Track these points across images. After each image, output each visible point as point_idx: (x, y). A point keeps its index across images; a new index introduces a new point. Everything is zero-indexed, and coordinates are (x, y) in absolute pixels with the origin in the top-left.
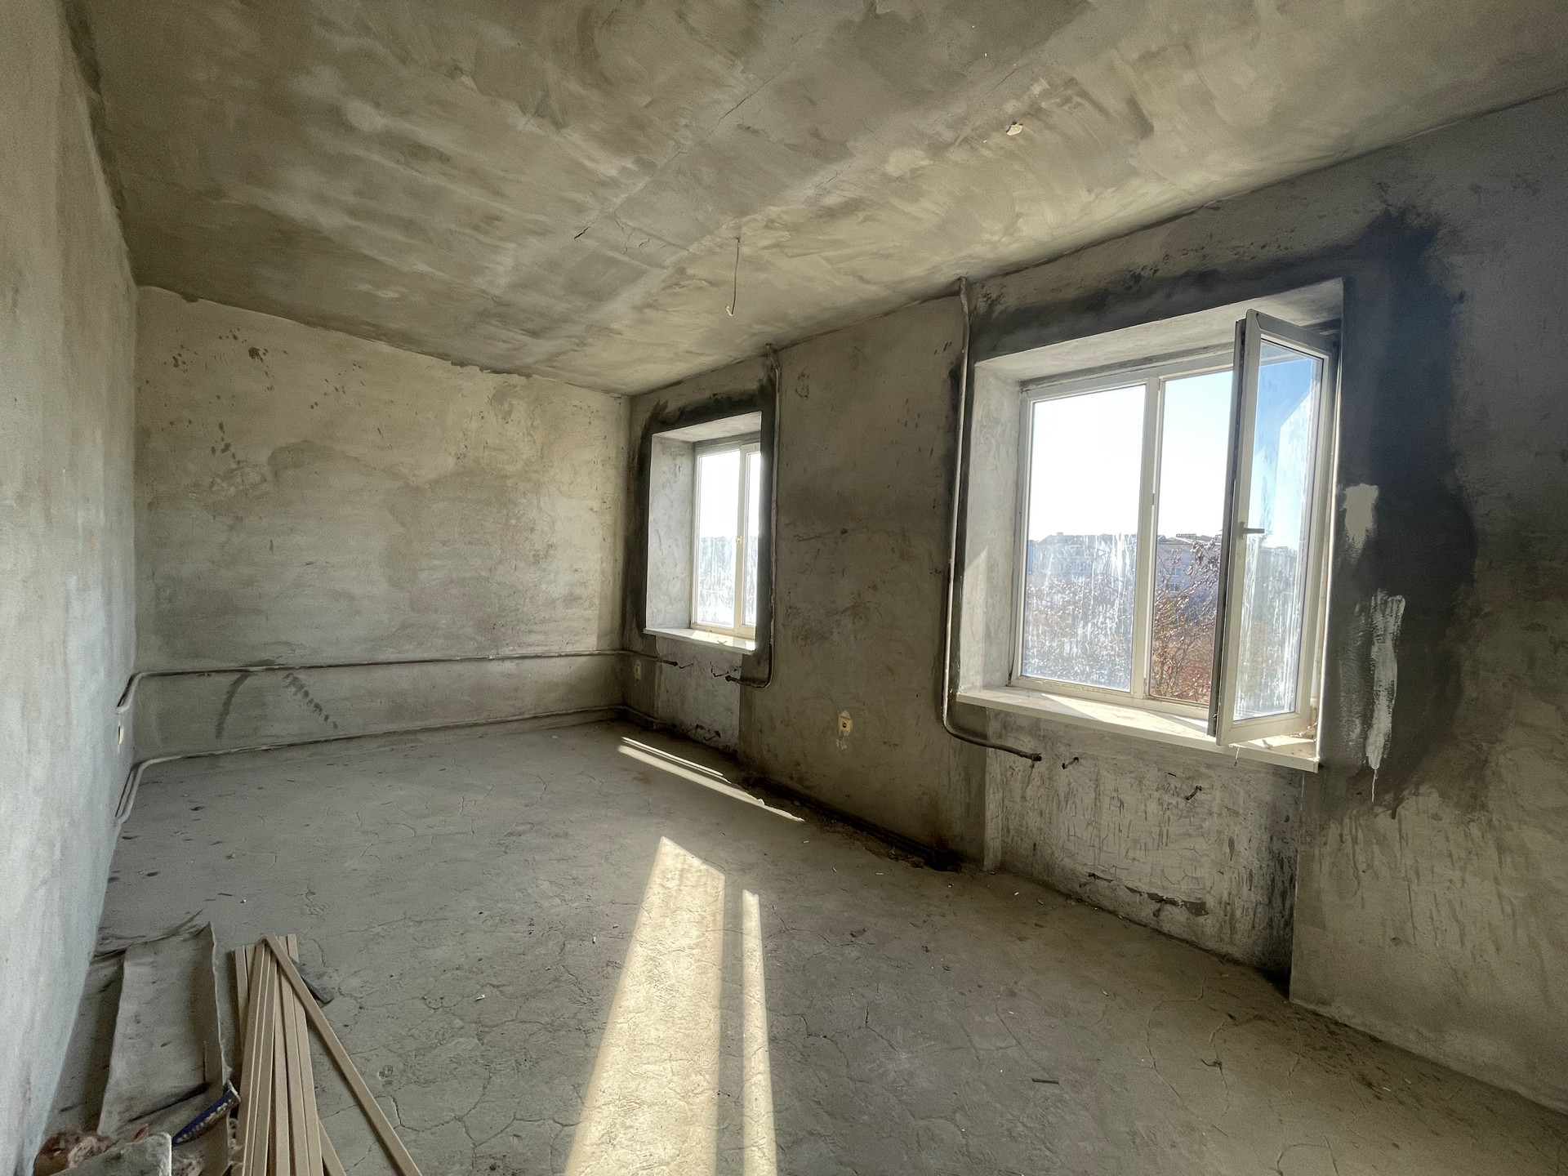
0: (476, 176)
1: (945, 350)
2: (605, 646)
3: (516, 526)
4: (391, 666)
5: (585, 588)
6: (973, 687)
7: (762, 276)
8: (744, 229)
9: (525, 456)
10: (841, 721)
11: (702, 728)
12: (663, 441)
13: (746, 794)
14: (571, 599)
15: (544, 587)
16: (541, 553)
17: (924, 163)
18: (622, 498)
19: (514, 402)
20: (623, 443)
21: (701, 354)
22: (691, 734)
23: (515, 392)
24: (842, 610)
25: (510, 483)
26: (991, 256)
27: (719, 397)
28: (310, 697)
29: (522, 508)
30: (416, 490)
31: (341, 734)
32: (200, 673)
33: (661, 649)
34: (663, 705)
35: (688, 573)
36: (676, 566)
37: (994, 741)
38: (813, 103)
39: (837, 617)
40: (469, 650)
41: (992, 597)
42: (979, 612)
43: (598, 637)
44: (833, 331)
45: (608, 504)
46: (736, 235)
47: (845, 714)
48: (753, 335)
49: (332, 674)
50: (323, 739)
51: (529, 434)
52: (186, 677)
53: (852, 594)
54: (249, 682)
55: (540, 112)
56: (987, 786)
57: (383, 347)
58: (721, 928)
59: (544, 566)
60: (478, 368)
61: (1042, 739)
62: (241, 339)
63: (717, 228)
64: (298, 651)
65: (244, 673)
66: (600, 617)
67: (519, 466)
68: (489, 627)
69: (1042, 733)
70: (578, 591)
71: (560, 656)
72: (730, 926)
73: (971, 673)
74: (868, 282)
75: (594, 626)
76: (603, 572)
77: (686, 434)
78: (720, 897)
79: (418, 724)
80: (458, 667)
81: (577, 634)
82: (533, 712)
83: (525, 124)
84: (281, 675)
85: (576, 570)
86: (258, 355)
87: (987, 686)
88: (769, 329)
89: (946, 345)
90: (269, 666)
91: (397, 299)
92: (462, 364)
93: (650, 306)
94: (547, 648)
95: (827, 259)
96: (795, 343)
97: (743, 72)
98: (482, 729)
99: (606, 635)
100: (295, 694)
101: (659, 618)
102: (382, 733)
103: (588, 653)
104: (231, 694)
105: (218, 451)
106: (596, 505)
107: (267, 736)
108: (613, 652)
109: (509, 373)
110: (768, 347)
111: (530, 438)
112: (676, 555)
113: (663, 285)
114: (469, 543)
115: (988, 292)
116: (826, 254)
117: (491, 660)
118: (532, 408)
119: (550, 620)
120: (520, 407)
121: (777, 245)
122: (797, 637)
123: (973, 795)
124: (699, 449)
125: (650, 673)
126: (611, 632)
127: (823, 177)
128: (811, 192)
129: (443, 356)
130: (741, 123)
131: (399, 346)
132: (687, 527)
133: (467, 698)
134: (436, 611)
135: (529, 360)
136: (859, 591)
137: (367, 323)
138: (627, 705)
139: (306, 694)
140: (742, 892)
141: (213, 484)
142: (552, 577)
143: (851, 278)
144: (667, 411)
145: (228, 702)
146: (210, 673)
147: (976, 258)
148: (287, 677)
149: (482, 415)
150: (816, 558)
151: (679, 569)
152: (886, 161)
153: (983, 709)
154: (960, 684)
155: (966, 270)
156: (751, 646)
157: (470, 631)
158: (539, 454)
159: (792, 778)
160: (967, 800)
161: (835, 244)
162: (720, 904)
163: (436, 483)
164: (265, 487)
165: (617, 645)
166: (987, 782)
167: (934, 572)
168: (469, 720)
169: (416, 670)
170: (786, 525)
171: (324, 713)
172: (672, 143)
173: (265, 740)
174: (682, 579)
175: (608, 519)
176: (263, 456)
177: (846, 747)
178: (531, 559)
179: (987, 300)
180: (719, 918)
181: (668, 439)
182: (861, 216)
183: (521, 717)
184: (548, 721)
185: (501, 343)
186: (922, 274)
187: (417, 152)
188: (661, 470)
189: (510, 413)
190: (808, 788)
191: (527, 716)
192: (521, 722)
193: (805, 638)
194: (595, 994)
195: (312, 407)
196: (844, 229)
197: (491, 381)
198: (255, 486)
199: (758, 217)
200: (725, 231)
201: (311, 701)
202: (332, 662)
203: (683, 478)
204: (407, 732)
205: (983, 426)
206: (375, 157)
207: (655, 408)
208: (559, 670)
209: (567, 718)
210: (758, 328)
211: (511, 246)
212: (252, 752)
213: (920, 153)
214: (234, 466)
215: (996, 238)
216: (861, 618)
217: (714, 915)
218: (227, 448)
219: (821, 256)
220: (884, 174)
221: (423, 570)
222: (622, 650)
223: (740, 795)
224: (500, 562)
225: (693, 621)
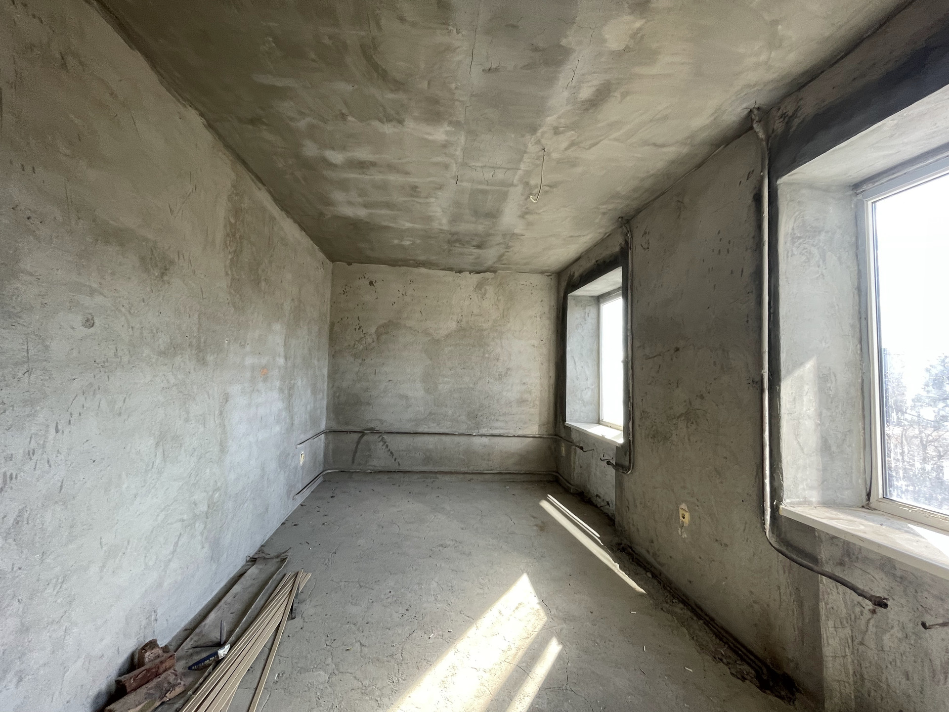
0: (392, 168)
1: (748, 179)
2: (544, 432)
3: (488, 358)
4: (425, 435)
5: (530, 395)
6: (806, 502)
7: (579, 170)
8: (543, 141)
9: (494, 318)
10: (681, 512)
11: (600, 497)
12: (575, 297)
13: (608, 556)
14: (522, 402)
15: (505, 394)
16: (503, 373)
17: (638, 25)
18: (554, 337)
19: (488, 287)
20: (553, 303)
21: (580, 236)
22: (594, 500)
23: (488, 282)
24: (678, 415)
25: (485, 333)
26: (771, 76)
27: (599, 262)
28: (389, 448)
29: (491, 348)
30: (438, 341)
31: (402, 468)
32: (347, 432)
33: (574, 436)
34: (576, 476)
35: (597, 385)
36: (587, 380)
37: (828, 569)
38: (514, 27)
39: (675, 421)
40: (463, 429)
41: (829, 409)
42: (809, 424)
43: (539, 426)
44: (663, 193)
45: (544, 342)
46: (541, 147)
47: (683, 506)
48: (604, 214)
49: (398, 437)
50: (393, 471)
51: (496, 305)
52: (342, 433)
53: (685, 401)
54: (365, 438)
55: (389, 120)
56: (823, 618)
57: (423, 270)
58: (516, 663)
59: (505, 381)
60: (468, 273)
61: (898, 579)
62: (366, 278)
63: (527, 148)
64: (385, 424)
65: (362, 433)
66: (540, 414)
67: (490, 323)
68: (473, 416)
69: (898, 573)
70: (526, 396)
71: (514, 436)
72: (524, 664)
73: (801, 487)
74: (663, 146)
75: (537, 418)
76: (541, 385)
77: (587, 291)
78: (532, 637)
79: (437, 469)
80: (457, 439)
81: (525, 423)
82: (498, 469)
83: (388, 129)
84: (377, 436)
85: (524, 383)
86: (372, 284)
87: (828, 504)
88: (611, 206)
89: (749, 173)
90: (373, 431)
91: (412, 244)
92: (460, 272)
93: (526, 213)
94: (507, 431)
95: (616, 140)
96: (638, 211)
97: (458, 33)
98: (471, 476)
99: (544, 425)
100: (383, 446)
101: (575, 417)
102: (419, 471)
103: (532, 436)
104: (358, 443)
105: (357, 329)
106: (536, 343)
107: (371, 465)
108: (548, 436)
109: (484, 272)
110: (620, 219)
111: (496, 307)
112: (588, 373)
113: (524, 197)
114: (463, 368)
115: (784, 111)
116: (612, 137)
117: (474, 436)
118: (497, 290)
119: (508, 413)
120: (490, 290)
121: (572, 144)
122: (648, 435)
123: (807, 621)
124: (601, 300)
125: (568, 452)
126: (548, 423)
127: (565, 77)
128: (566, 94)
129: (451, 269)
130: (483, 68)
131: (430, 269)
132: (595, 353)
133: (461, 456)
134: (446, 406)
135: (490, 263)
136: (690, 399)
137: (411, 260)
138: (557, 472)
139: (387, 446)
140: (551, 639)
141: (355, 345)
142: (509, 387)
143: (646, 148)
144: (574, 278)
145: (357, 447)
146: (351, 432)
147: (755, 85)
148: (379, 437)
149: (470, 297)
150: (658, 371)
151: (589, 382)
152: (604, 41)
153: (812, 530)
154: (785, 497)
155: (753, 101)
156: (621, 441)
157: (463, 418)
158: (502, 315)
159: (648, 552)
160: (800, 625)
161: (612, 126)
162: (528, 641)
163: (448, 336)
164: (374, 344)
165: (551, 432)
166: (823, 612)
167: (751, 382)
168: (463, 469)
169: (437, 438)
170: (639, 347)
171: (394, 457)
172: (457, 103)
173: (371, 467)
174: (592, 390)
175: (545, 351)
176: (373, 330)
177: (686, 536)
178: (497, 377)
179: (784, 119)
180: (521, 653)
181: (579, 296)
182: (617, 94)
183: (491, 472)
184: (508, 476)
185: (469, 257)
186: (707, 122)
187: (362, 166)
188: (573, 317)
189: (485, 294)
190: (659, 563)
191: (495, 472)
192: (491, 475)
193: (654, 437)
194: (403, 678)
195: (393, 305)
196: (612, 111)
197: (476, 278)
198: (370, 344)
199: (544, 129)
200: (532, 149)
201: (389, 450)
202: (398, 431)
203: (591, 320)
204: (431, 472)
205: (794, 238)
206: (352, 176)
207: (569, 278)
208: (514, 445)
209: (522, 477)
210: (603, 208)
211: (433, 200)
212: (364, 473)
213: (627, 18)
214: (362, 336)
215: (763, 58)
216: (692, 423)
217: (518, 649)
218: (360, 328)
219: (610, 140)
220: (612, 53)
221: (440, 383)
222: (556, 435)
223: (602, 555)
224: (480, 378)
225: (601, 419)
